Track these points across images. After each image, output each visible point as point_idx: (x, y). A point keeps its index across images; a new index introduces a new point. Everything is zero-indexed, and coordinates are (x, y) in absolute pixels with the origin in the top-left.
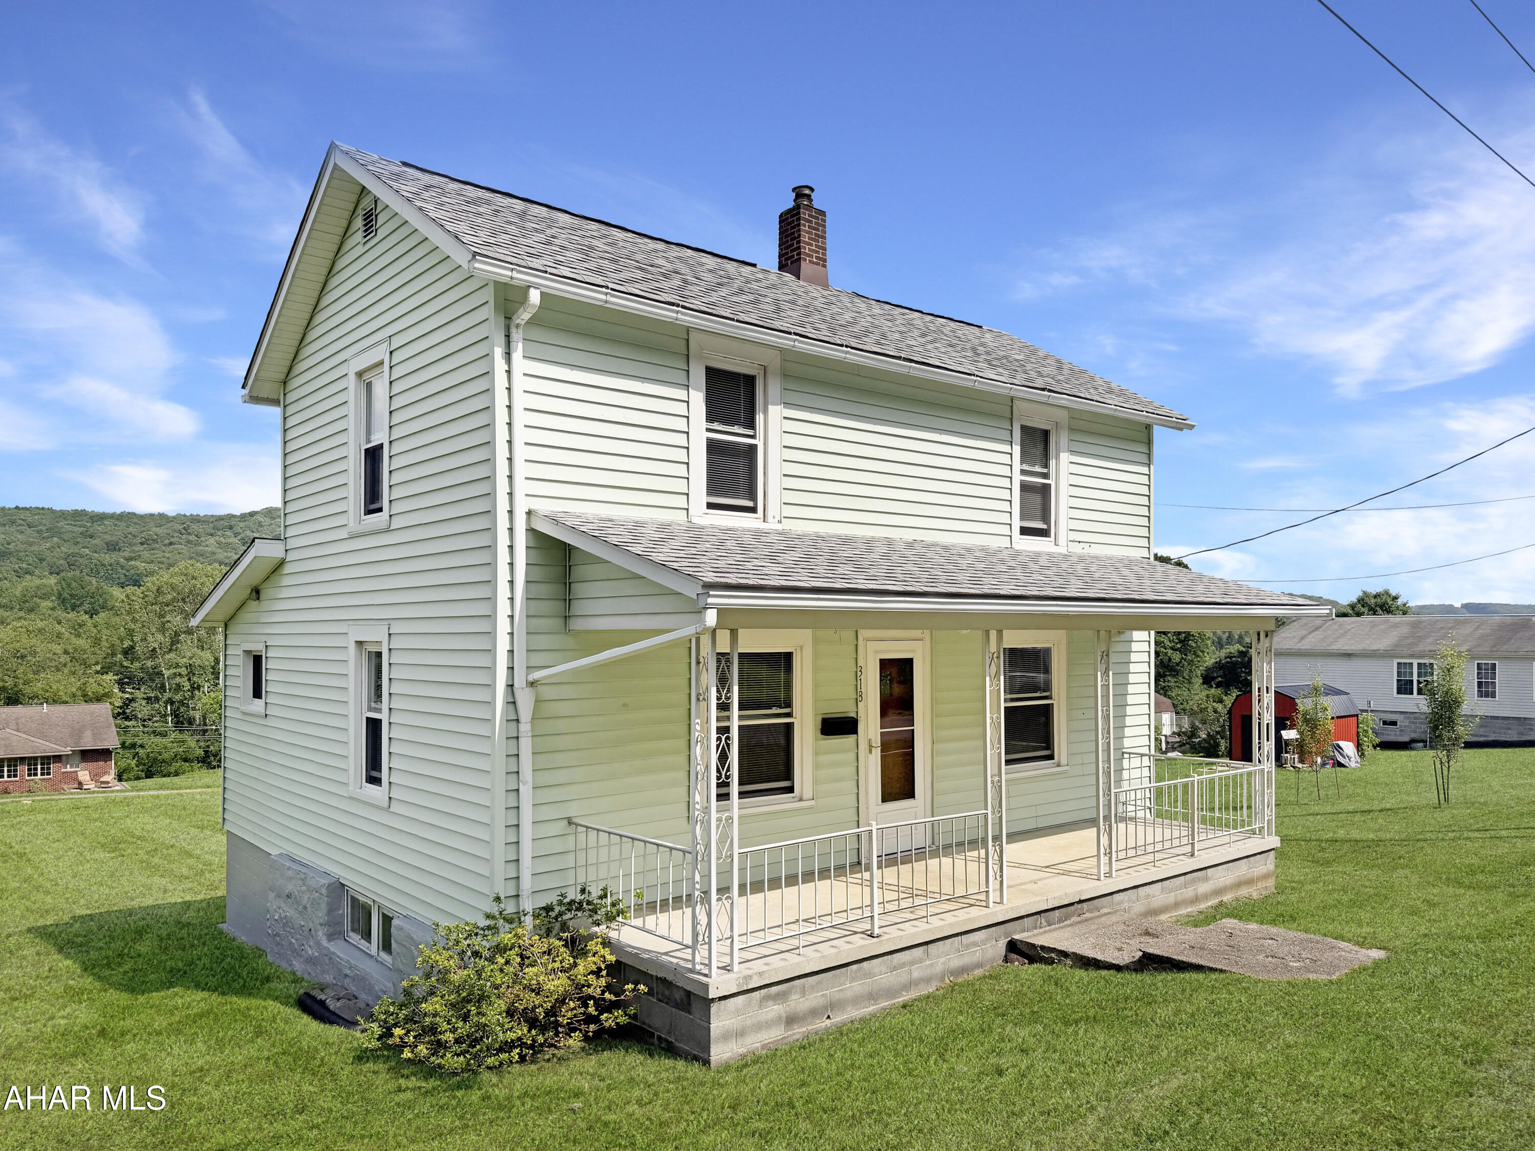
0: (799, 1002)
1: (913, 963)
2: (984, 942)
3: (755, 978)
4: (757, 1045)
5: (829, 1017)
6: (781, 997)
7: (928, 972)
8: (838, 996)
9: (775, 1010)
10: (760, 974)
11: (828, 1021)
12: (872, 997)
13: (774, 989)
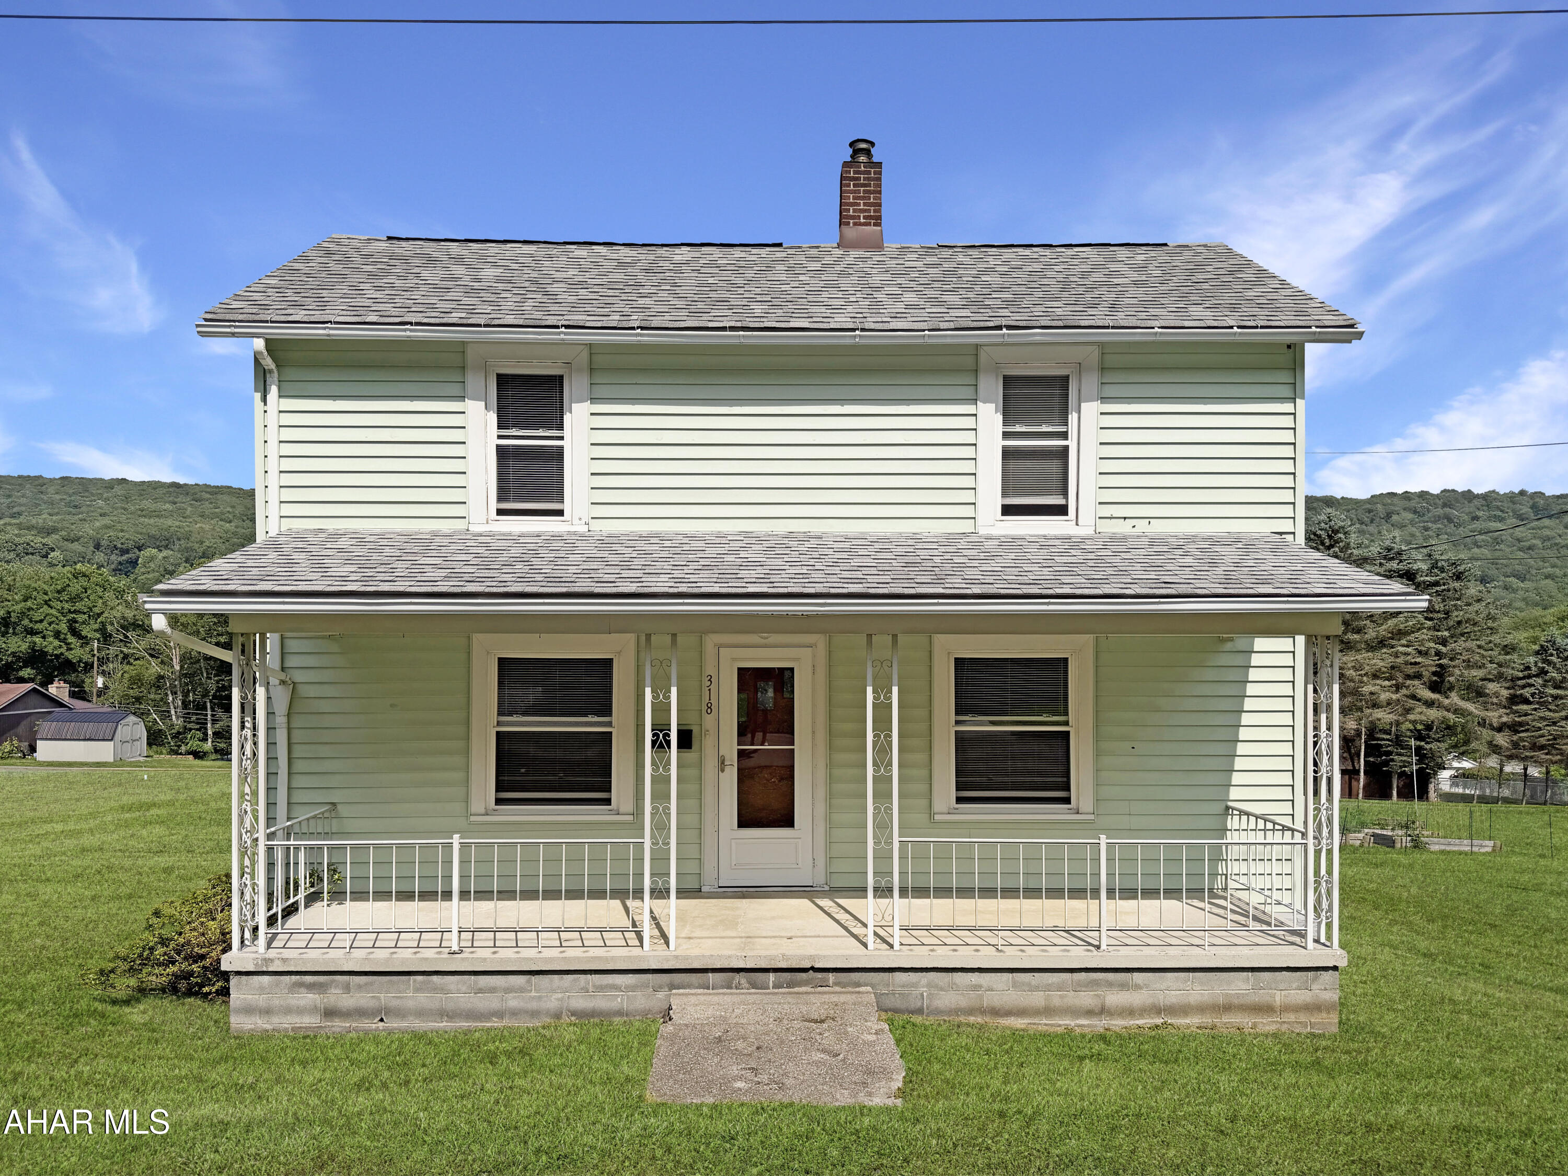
0: (337, 997)
1: (508, 990)
2: (633, 988)
3: (277, 962)
4: (286, 1026)
5: (382, 1020)
6: (319, 988)
7: (534, 1005)
8: (395, 1003)
9: (308, 998)
10: (284, 960)
11: (381, 1024)
12: (443, 1014)
13: (309, 979)
